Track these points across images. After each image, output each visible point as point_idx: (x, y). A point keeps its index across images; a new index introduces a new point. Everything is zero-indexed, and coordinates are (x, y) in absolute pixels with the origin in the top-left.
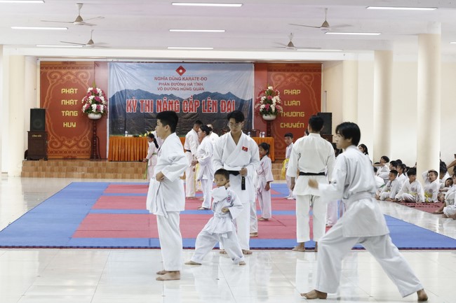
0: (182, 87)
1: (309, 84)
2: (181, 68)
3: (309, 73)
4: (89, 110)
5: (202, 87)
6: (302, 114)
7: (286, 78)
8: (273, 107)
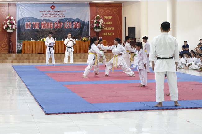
0: (53, 15)
1: (116, 13)
2: (53, 6)
3: (116, 8)
4: (7, 28)
5: (63, 15)
6: (113, 29)
7: (105, 10)
8: (100, 25)
